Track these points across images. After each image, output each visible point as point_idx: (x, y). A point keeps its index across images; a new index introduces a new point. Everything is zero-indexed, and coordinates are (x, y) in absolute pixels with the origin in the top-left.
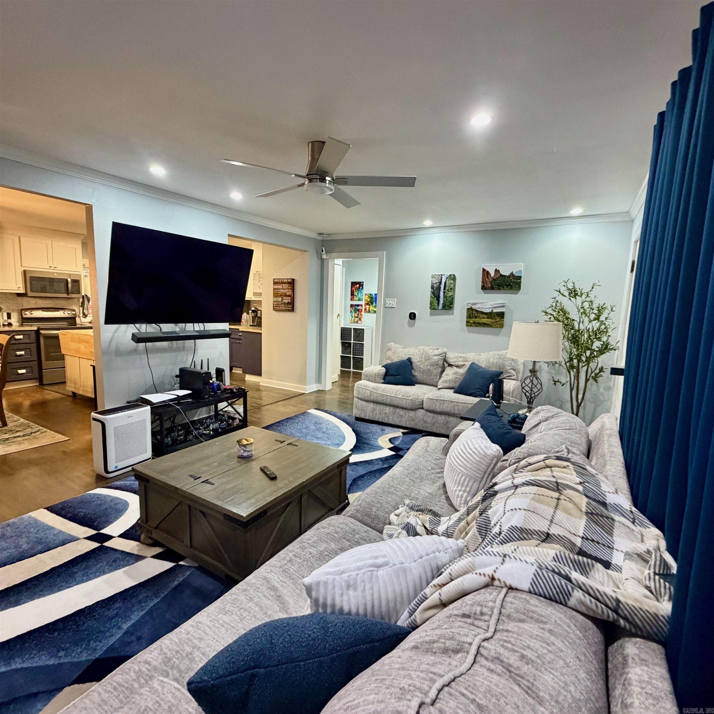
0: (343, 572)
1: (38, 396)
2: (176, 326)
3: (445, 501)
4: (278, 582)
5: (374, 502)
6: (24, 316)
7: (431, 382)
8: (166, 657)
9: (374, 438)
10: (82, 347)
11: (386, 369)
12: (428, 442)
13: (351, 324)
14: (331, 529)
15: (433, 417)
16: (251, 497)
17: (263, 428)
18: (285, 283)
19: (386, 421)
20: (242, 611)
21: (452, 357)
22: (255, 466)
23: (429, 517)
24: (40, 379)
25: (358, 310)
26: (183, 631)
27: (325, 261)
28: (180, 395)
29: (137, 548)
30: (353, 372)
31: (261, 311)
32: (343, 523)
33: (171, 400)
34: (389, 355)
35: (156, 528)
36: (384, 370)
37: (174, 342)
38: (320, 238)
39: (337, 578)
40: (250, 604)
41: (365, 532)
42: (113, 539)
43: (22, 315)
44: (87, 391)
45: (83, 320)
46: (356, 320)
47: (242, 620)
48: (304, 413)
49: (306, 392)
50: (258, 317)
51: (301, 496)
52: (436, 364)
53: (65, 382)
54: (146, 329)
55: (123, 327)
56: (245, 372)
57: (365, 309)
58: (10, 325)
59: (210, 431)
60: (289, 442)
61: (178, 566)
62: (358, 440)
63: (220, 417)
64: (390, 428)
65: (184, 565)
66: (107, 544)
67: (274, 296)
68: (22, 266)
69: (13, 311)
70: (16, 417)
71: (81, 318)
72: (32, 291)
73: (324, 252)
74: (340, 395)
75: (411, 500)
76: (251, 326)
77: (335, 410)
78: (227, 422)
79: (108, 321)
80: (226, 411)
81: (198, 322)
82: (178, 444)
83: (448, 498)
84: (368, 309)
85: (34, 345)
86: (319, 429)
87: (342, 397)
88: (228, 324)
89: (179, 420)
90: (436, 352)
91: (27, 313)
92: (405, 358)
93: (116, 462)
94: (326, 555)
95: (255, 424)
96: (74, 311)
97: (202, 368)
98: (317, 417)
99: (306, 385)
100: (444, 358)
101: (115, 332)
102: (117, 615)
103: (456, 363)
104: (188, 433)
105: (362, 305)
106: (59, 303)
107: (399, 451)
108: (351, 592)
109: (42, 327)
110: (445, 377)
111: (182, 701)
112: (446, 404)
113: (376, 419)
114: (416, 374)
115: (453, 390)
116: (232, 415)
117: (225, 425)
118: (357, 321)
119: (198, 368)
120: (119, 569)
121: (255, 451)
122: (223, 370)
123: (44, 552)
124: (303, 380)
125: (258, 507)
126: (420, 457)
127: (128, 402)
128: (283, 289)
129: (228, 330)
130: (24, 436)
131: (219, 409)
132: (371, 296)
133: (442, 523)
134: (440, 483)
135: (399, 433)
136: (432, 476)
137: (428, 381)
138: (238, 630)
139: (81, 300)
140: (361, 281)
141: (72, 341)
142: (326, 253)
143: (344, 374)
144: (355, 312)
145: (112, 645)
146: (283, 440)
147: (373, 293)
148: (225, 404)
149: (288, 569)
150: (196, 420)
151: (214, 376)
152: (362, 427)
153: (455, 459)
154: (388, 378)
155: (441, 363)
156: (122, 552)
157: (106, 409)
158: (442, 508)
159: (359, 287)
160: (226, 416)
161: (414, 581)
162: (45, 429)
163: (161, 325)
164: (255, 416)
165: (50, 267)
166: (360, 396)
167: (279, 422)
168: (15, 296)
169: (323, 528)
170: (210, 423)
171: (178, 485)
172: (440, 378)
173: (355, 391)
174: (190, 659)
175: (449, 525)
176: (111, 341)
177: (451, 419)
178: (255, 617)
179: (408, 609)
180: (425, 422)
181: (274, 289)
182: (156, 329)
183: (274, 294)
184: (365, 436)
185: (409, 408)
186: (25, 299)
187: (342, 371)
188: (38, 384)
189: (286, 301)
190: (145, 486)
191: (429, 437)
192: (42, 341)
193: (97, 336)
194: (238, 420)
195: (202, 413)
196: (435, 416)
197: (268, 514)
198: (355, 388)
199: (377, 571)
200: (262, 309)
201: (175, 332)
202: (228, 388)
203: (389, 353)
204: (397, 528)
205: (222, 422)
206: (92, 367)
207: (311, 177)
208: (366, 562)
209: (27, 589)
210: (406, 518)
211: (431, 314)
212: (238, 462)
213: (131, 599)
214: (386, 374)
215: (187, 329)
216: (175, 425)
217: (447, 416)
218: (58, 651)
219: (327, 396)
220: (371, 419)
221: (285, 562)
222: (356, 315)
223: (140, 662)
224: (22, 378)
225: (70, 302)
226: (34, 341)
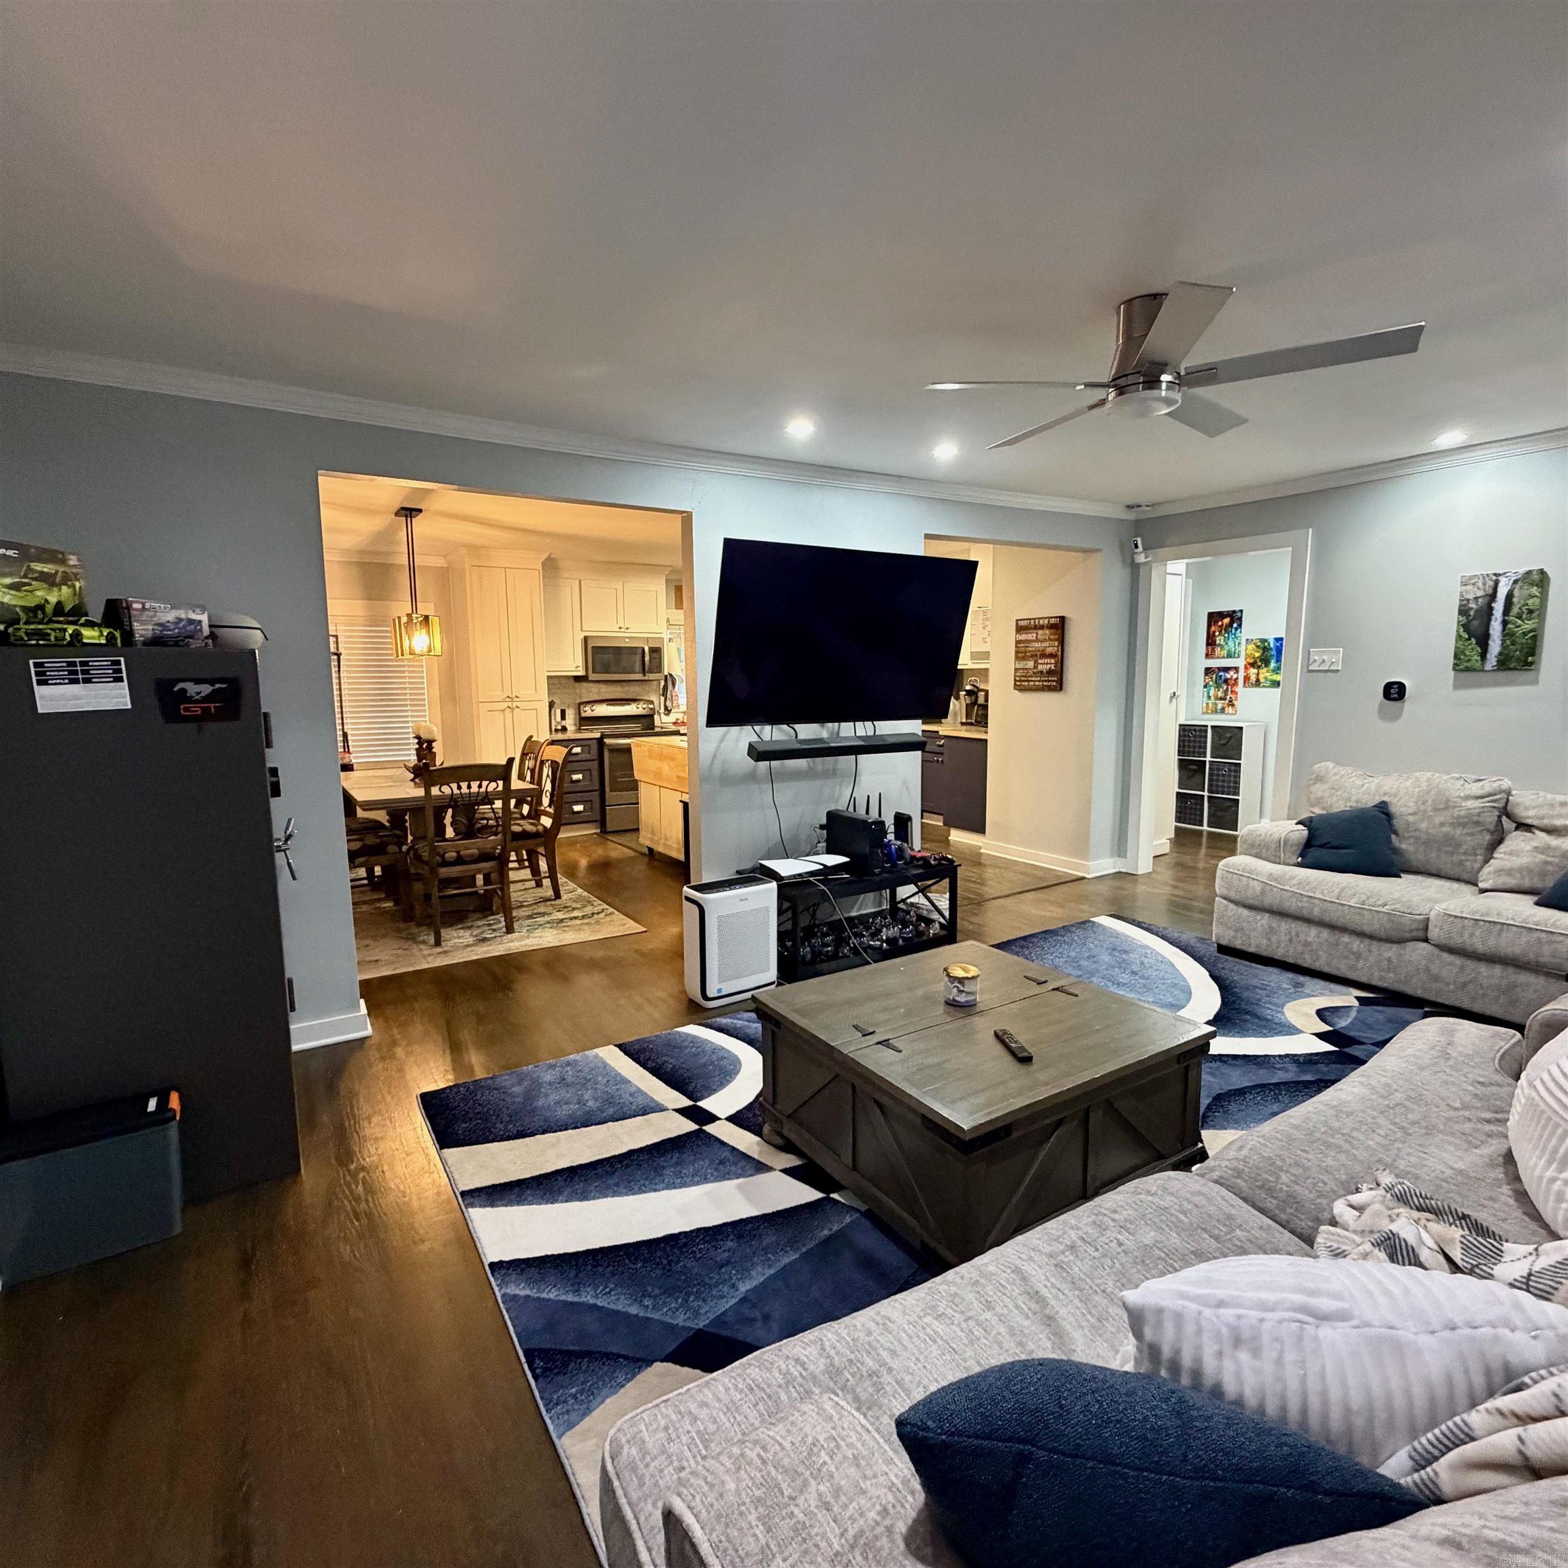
0: (1221, 1304)
1: (599, 852)
2: (823, 727)
3: (1511, 1201)
4: (1046, 1286)
5: (1283, 1160)
6: (583, 715)
7: (1455, 872)
8: (832, 1365)
9: (1276, 1005)
10: (665, 768)
11: (1310, 830)
12: (1451, 1032)
13: (1206, 716)
14: (1168, 1201)
15: (1462, 968)
16: (978, 1091)
17: (993, 946)
18: (1042, 627)
19: (1307, 962)
20: (971, 1323)
21: (1527, 802)
22: (984, 1028)
23: (1461, 1232)
24: (602, 823)
25: (1226, 681)
26: (859, 1326)
27: (1142, 570)
28: (829, 864)
29: (757, 1148)
30: (1210, 833)
31: (987, 692)
32: (1200, 1193)
33: (812, 874)
34: (1320, 794)
35: (789, 1116)
36: (1303, 832)
37: (818, 760)
38: (1131, 516)
39: (1208, 1312)
40: (988, 1315)
41: (1261, 1228)
42: (718, 1122)
43: (580, 713)
44: (670, 847)
45: (665, 719)
46: (1220, 706)
47: (971, 1342)
48: (1084, 924)
49: (1087, 876)
50: (980, 705)
51: (1087, 1112)
52: (1471, 822)
53: (638, 829)
54: (773, 734)
55: (735, 730)
56: (949, 824)
57: (1247, 678)
58: (564, 729)
59: (882, 941)
60: (1056, 985)
61: (828, 1200)
62: (1224, 1003)
63: (901, 914)
64: (1320, 984)
65: (839, 1202)
66: (709, 1128)
67: (1017, 658)
68: (582, 629)
69: (569, 706)
70: (572, 885)
71: (662, 715)
72: (594, 672)
73: (1140, 548)
74: (1174, 887)
75: (1397, 1176)
76: (963, 724)
77: (1161, 922)
78: (916, 926)
79: (712, 721)
80: (912, 904)
81: (864, 719)
82: (822, 961)
83: (1522, 1196)
84: (1253, 678)
85: (596, 764)
86: (1123, 965)
87: (1177, 892)
88: (920, 721)
89: (823, 914)
90: (1475, 789)
91: (587, 708)
92: (1370, 801)
93: (720, 982)
94: (1160, 1258)
95: (976, 936)
96: (652, 702)
97: (867, 813)
98: (1116, 935)
99: (1088, 860)
100: (1501, 805)
101: (722, 741)
102: (728, 1263)
103: (1546, 822)
104: (840, 941)
105: (1236, 669)
106: (631, 691)
107: (1349, 1046)
108: (1244, 1356)
109: (608, 732)
110: (1501, 858)
111: (876, 1455)
112: (1507, 936)
113: (1279, 954)
114: (1404, 846)
115: (1535, 898)
116: (925, 913)
117: (911, 932)
118: (1223, 710)
119: (861, 811)
120: (728, 1179)
121: (982, 994)
122: (909, 818)
123: (617, 1120)
124: (1080, 845)
125: (993, 1116)
126: (1422, 1068)
127: (738, 872)
128: (1037, 640)
129: (920, 734)
130: (583, 917)
131: (898, 899)
132: (1263, 646)
133: (1506, 1258)
134: (1494, 1148)
135: (1347, 998)
136: (1467, 1127)
137: (1448, 869)
138: (965, 1360)
139: (662, 683)
140: (1237, 609)
141: (650, 757)
142: (1145, 549)
143: (1182, 839)
144: (1218, 686)
145: (724, 1313)
146: (1043, 979)
147: (1271, 638)
148: (912, 888)
149: (1068, 1264)
150: (856, 917)
151: (892, 829)
152: (1239, 971)
153: (1548, 1089)
154: (1314, 853)
155: (1490, 818)
156: (734, 1149)
157: (703, 882)
158: (1504, 1220)
159: (1231, 625)
160: (912, 913)
161: (1429, 1385)
162: (612, 910)
163: (797, 726)
164: (973, 919)
165: (620, 628)
166: (1232, 895)
167: (1025, 938)
168: (572, 680)
169: (1148, 1192)
170: (883, 926)
171: (835, 1040)
172: (1486, 861)
173: (1218, 881)
174: (874, 1384)
175: (1537, 1268)
176: (714, 757)
177: (1524, 977)
178: (1000, 1345)
179: (1409, 1448)
180: (1436, 978)
181: (1018, 642)
182: (787, 734)
183: (1017, 652)
184: (1245, 994)
185: (1383, 934)
186: (585, 684)
187: (1177, 829)
188: (599, 831)
189: (1045, 668)
190: (774, 1034)
191: (1452, 1020)
192: (606, 754)
193: (693, 748)
194: (937, 925)
195: (866, 905)
196: (1470, 964)
197: (1015, 1135)
198: (1219, 873)
199: (1317, 1326)
200: (989, 688)
201: (821, 740)
202: (919, 855)
203: (1319, 790)
204: (1358, 1239)
205: (905, 926)
206: (681, 804)
207: (1122, 382)
208: (1284, 1295)
209: (598, 1177)
210: (1387, 1221)
211: (1457, 686)
212: (948, 1013)
213: (751, 1240)
214: (1309, 844)
215: (842, 734)
216: (817, 922)
217: (1510, 970)
218: (644, 1296)
219: (1141, 889)
220: (1264, 954)
221: (1062, 1247)
222: (1220, 694)
223: (788, 1357)
224: (577, 820)
225: (647, 688)
226: (596, 758)
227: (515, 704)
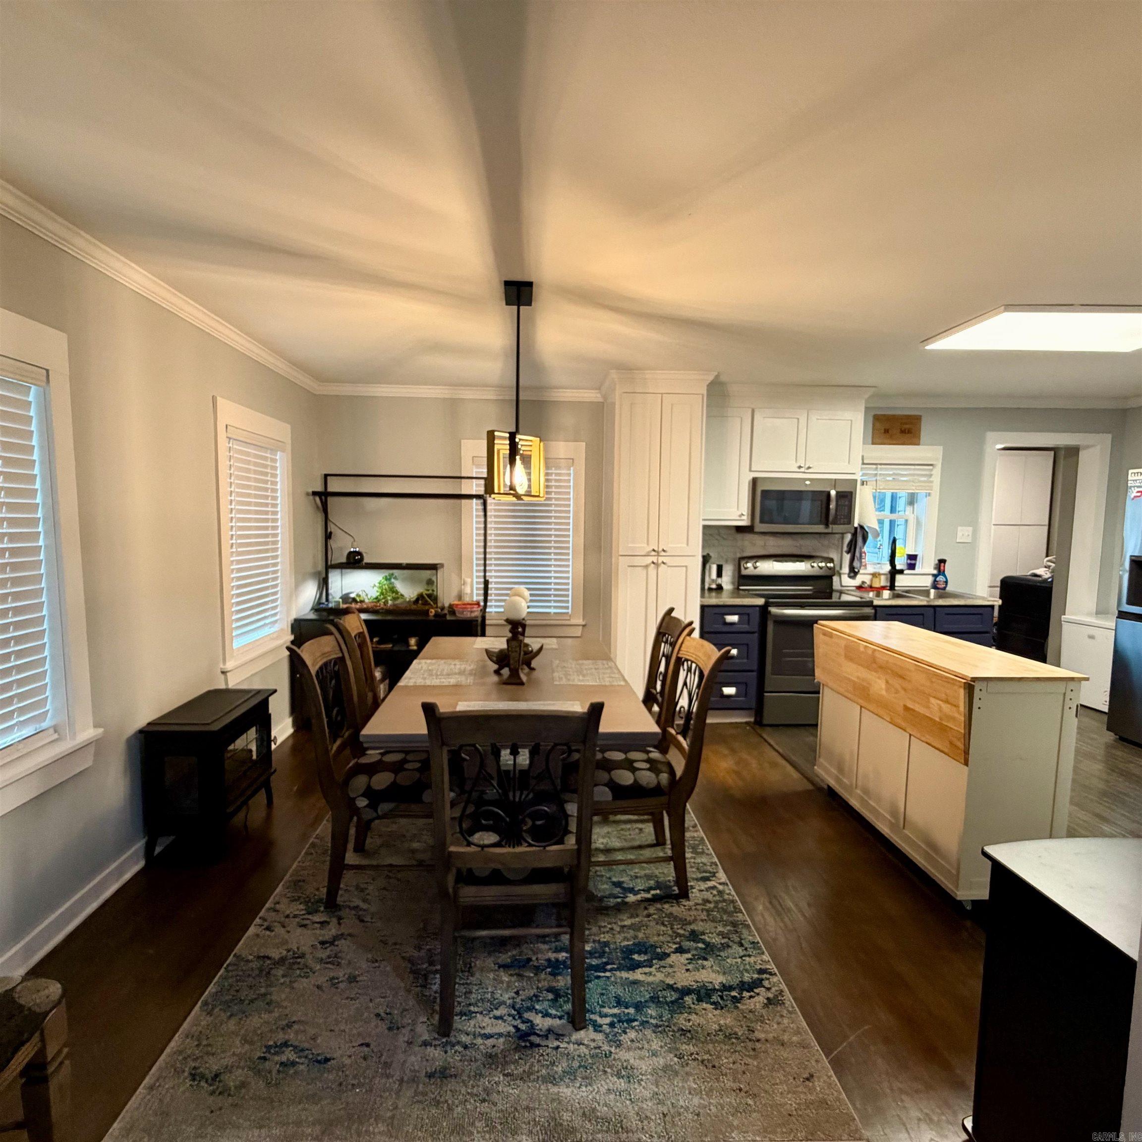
6: (744, 572)
24: (759, 711)
43: (740, 570)
45: (847, 583)
58: (720, 588)
68: (750, 470)
69: (727, 561)
71: (845, 577)
72: (762, 521)
91: (748, 565)
96: (831, 560)
109: (773, 598)
139: (848, 537)
165: (800, 467)
168: (734, 531)
186: (749, 537)
188: (752, 720)
192: (771, 629)
224: (728, 705)
225: (826, 542)
226: (756, 629)
227: (661, 559)
